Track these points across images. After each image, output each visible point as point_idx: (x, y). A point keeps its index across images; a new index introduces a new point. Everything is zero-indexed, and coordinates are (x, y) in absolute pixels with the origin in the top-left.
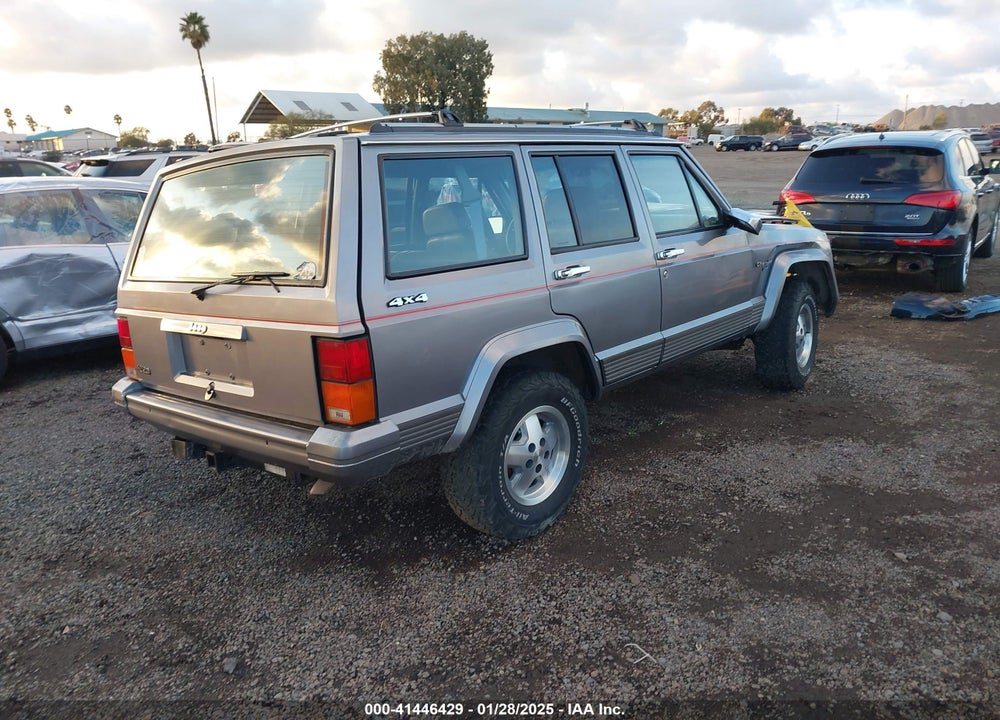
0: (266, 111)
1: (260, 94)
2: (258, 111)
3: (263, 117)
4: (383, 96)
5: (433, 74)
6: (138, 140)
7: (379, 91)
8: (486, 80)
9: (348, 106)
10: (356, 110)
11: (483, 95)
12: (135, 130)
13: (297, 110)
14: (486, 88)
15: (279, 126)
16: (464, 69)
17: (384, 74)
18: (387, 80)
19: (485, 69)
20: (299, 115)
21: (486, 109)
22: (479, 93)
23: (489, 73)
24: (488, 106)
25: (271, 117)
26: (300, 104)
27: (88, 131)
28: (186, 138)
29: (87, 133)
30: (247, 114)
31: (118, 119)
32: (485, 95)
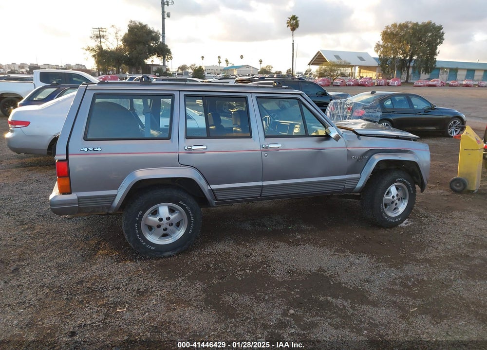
0: (321, 60)
1: (319, 52)
2: (317, 60)
3: (318, 62)
4: (379, 53)
5: (408, 43)
6: (267, 71)
7: (377, 52)
8: (438, 47)
9: (361, 59)
10: (364, 60)
11: (435, 54)
12: (267, 67)
13: (335, 60)
14: (437, 51)
15: (324, 67)
16: (426, 41)
17: (381, 43)
18: (383, 46)
19: (438, 41)
20: (334, 62)
21: (436, 61)
22: (433, 53)
23: (441, 42)
24: (437, 60)
25: (322, 62)
26: (337, 57)
27: (248, 66)
28: (287, 71)
29: (247, 67)
30: (312, 61)
31: (261, 61)
32: (436, 55)
